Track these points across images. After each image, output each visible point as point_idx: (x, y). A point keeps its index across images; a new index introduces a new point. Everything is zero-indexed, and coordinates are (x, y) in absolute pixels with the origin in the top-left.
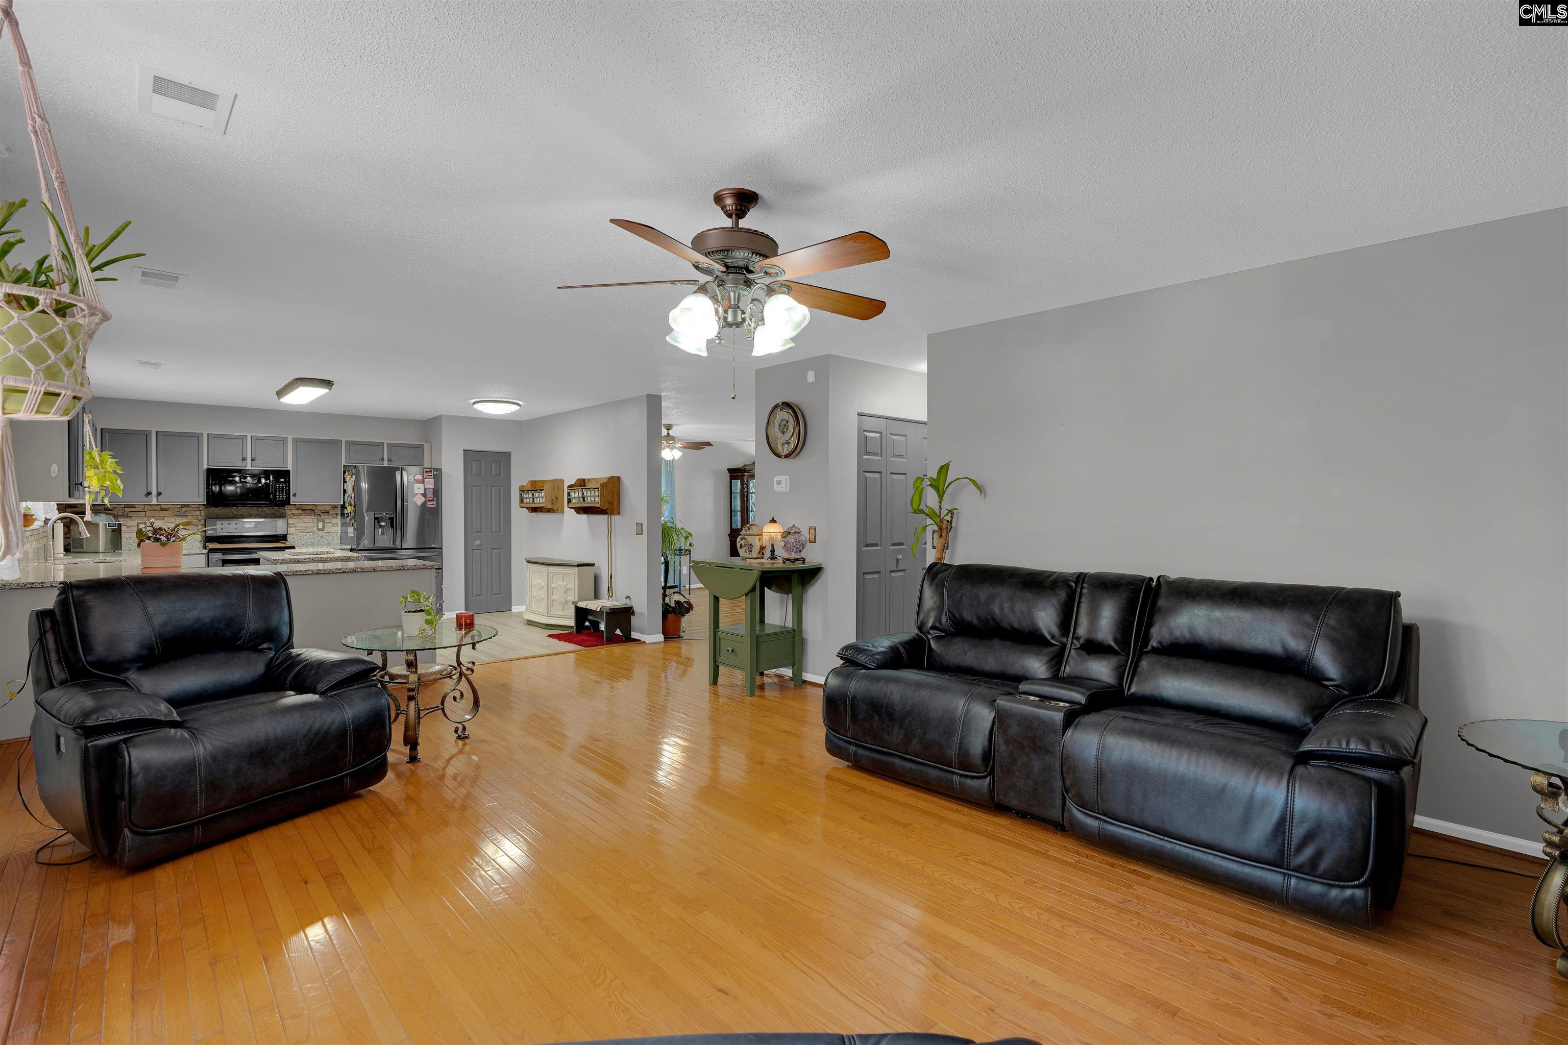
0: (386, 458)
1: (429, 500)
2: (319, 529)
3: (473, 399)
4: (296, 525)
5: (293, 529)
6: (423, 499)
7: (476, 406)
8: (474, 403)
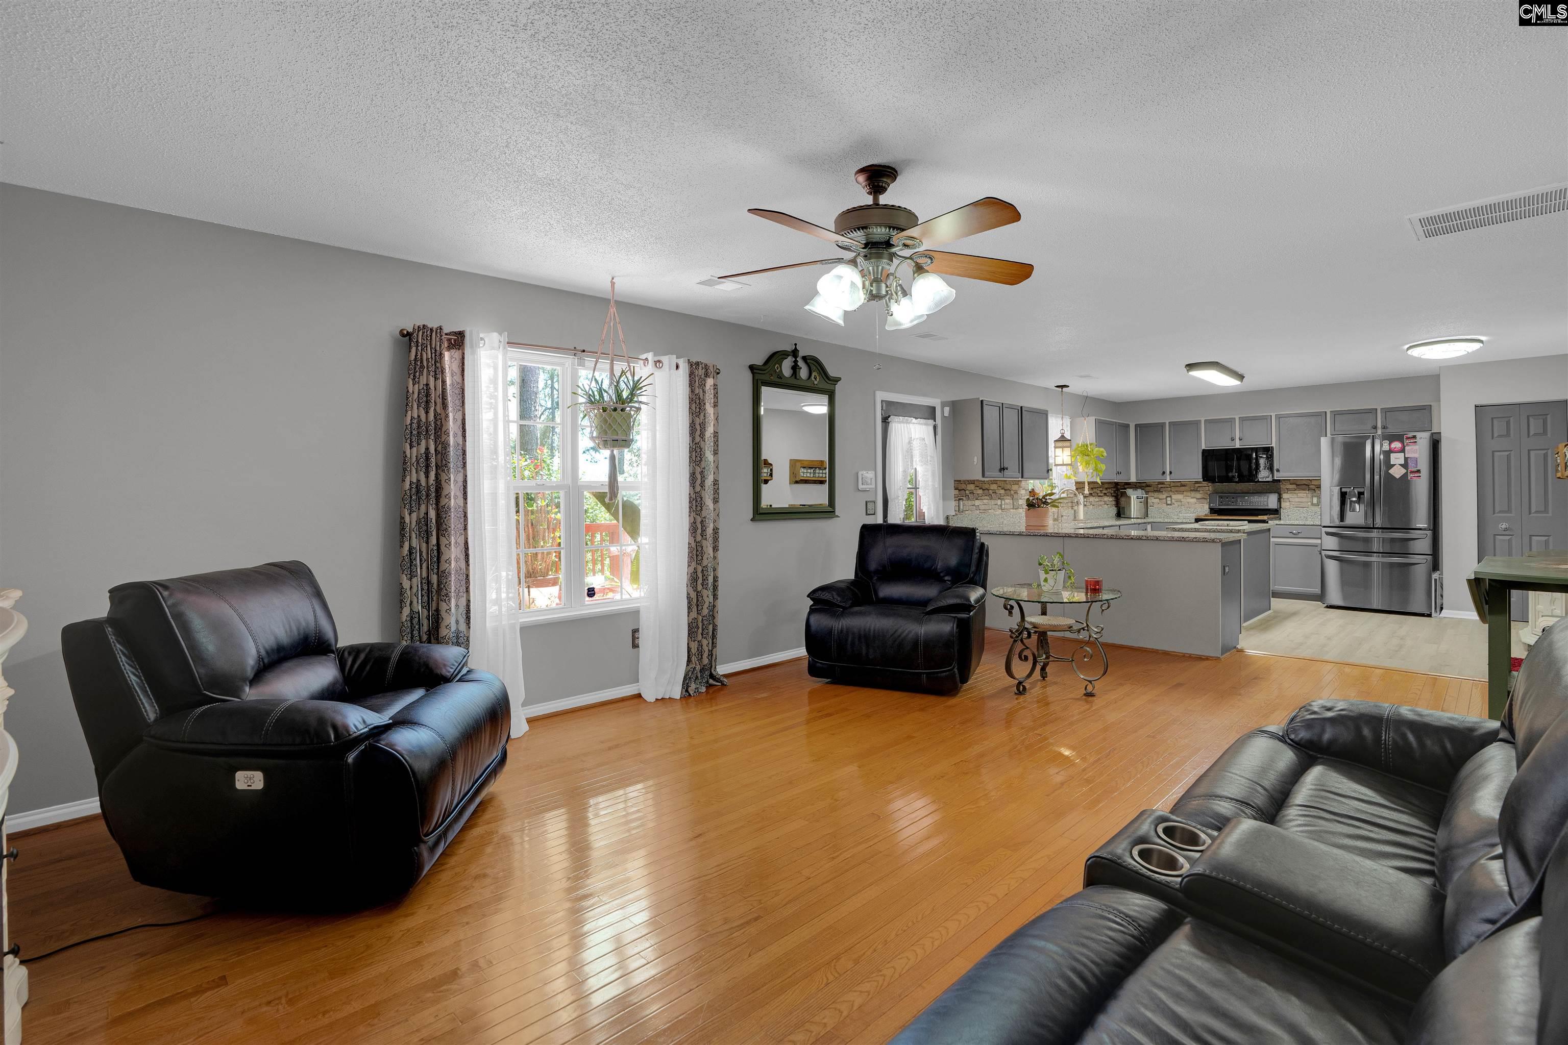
0: (1379, 425)
1: (1412, 472)
2: (1313, 504)
3: (1408, 344)
4: (1291, 499)
5: (1288, 504)
6: (1403, 471)
7: (1409, 352)
8: (1408, 349)
